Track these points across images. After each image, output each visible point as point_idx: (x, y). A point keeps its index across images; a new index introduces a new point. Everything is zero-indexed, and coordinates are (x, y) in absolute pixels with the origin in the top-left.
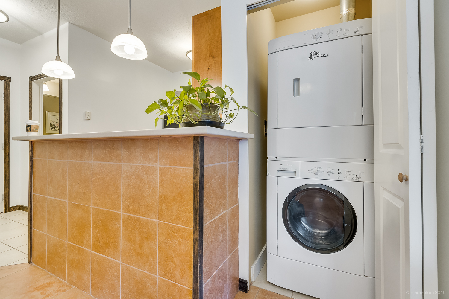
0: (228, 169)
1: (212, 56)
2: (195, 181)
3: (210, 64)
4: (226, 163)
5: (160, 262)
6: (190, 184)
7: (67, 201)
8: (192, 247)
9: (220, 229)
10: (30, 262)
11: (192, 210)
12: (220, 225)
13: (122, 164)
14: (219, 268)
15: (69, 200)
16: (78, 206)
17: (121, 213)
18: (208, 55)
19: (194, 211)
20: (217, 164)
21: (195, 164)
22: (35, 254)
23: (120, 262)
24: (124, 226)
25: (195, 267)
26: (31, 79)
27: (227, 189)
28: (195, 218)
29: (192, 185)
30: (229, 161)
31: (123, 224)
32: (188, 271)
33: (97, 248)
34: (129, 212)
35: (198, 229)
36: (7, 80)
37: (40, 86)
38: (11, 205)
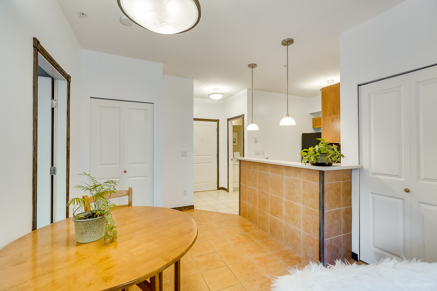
0: (342, 185)
1: (334, 113)
2: (320, 190)
3: (333, 118)
4: (340, 181)
5: (303, 225)
6: (318, 191)
7: (257, 189)
8: (319, 220)
9: (336, 216)
10: (240, 215)
11: (319, 202)
12: (335, 215)
13: (284, 176)
14: (335, 237)
15: (258, 189)
16: (263, 193)
17: (284, 199)
18: (332, 112)
19: (319, 204)
20: (333, 182)
21: (320, 182)
22: (241, 211)
23: (284, 221)
24: (285, 205)
25: (320, 229)
26: (228, 120)
27: (342, 196)
28: (320, 207)
29: (319, 191)
30: (343, 180)
31: (285, 204)
32: (316, 230)
33: (272, 213)
34: (288, 199)
35: (321, 212)
36: (218, 121)
37: (232, 123)
38: (220, 187)
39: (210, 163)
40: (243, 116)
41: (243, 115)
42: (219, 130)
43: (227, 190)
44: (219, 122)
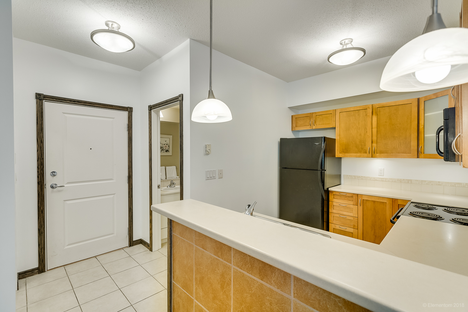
26: (151, 108)
36: (129, 110)
37: (158, 115)
38: (135, 238)
39: (112, 196)
40: (180, 98)
41: (180, 96)
42: (132, 128)
43: (149, 247)
44: (132, 111)
